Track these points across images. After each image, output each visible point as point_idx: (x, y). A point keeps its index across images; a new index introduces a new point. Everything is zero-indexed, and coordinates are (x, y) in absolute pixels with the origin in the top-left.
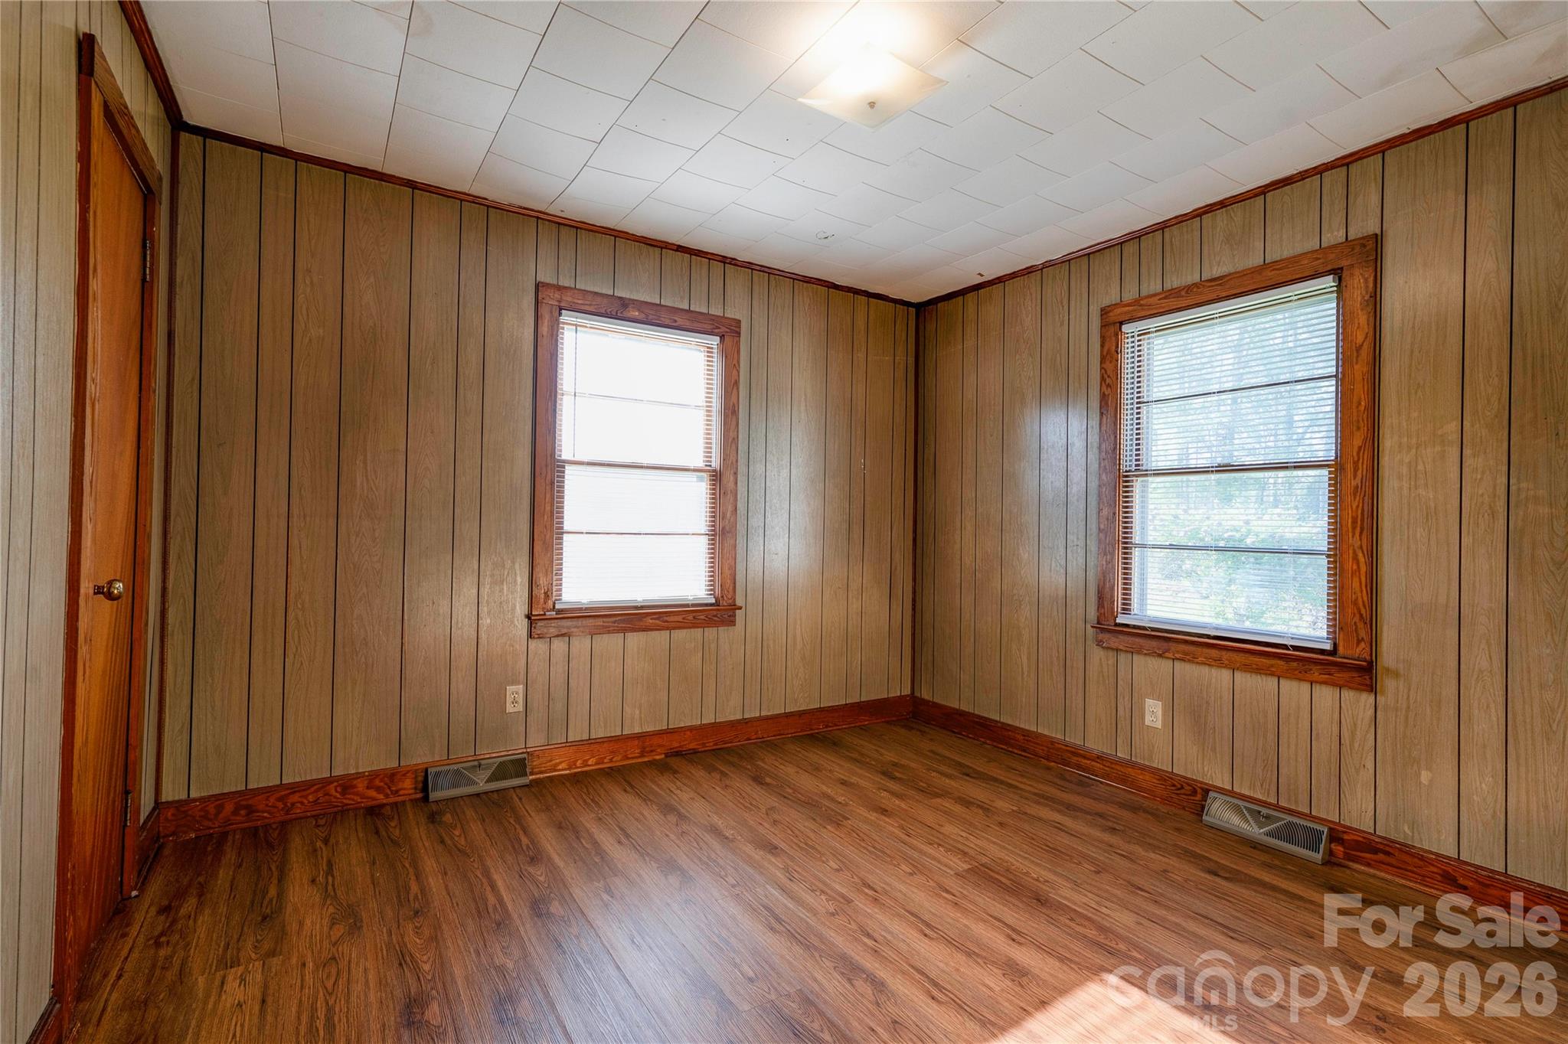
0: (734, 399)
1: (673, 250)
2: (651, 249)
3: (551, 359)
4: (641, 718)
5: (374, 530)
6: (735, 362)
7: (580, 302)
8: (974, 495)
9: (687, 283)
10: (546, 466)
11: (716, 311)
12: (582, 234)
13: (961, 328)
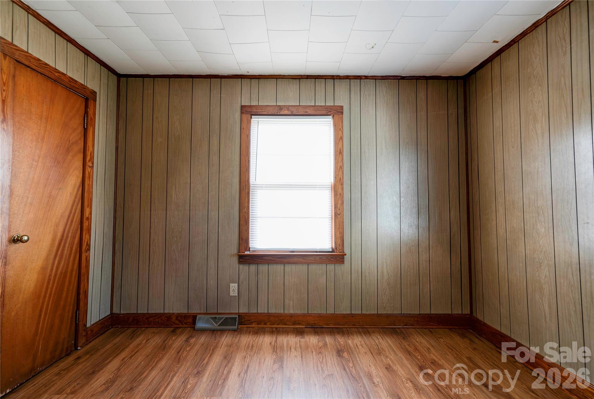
0: (340, 146)
1: (305, 78)
2: (294, 80)
3: (247, 138)
4: (293, 306)
5: (179, 215)
6: (340, 127)
7: (260, 111)
8: (503, 189)
9: (313, 93)
10: (246, 186)
11: (330, 103)
12: (262, 81)
13: (491, 82)
